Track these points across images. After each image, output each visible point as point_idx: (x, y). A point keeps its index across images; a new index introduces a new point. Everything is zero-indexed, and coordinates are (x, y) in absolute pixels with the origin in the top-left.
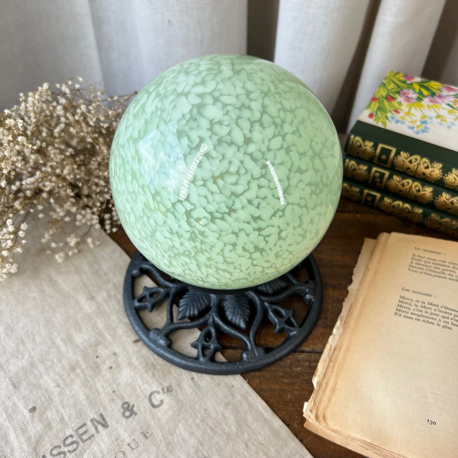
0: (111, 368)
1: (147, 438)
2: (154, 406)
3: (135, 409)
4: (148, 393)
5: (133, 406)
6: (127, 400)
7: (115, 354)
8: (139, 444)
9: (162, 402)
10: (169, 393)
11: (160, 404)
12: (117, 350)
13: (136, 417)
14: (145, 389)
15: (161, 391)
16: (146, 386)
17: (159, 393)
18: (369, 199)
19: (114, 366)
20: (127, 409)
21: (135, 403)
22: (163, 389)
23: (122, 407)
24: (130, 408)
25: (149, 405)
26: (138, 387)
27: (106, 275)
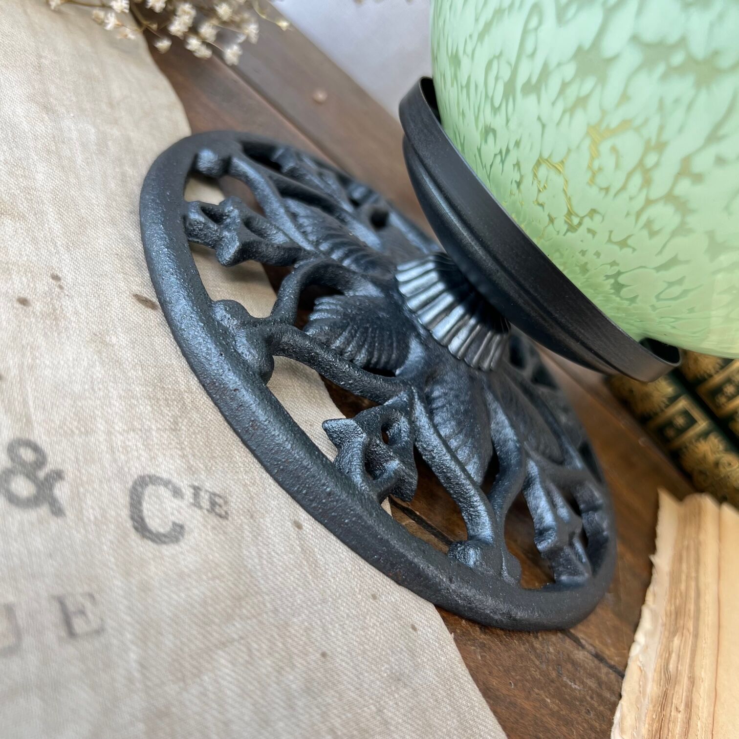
0: (24, 302)
1: (72, 633)
2: (141, 527)
3: (61, 491)
4: (136, 470)
5: (58, 475)
6: (39, 436)
7: (56, 278)
8: (28, 641)
9: (177, 532)
10: (213, 520)
11: (164, 536)
12: (68, 277)
13: (55, 524)
14: (126, 449)
15: (188, 493)
16: (134, 440)
17: (177, 493)
18: (680, 421)
19: (38, 306)
20: (30, 471)
21: (70, 471)
22: (197, 490)
23: (12, 449)
24: (41, 474)
25: (125, 513)
26: (101, 426)
27: (111, 105)
